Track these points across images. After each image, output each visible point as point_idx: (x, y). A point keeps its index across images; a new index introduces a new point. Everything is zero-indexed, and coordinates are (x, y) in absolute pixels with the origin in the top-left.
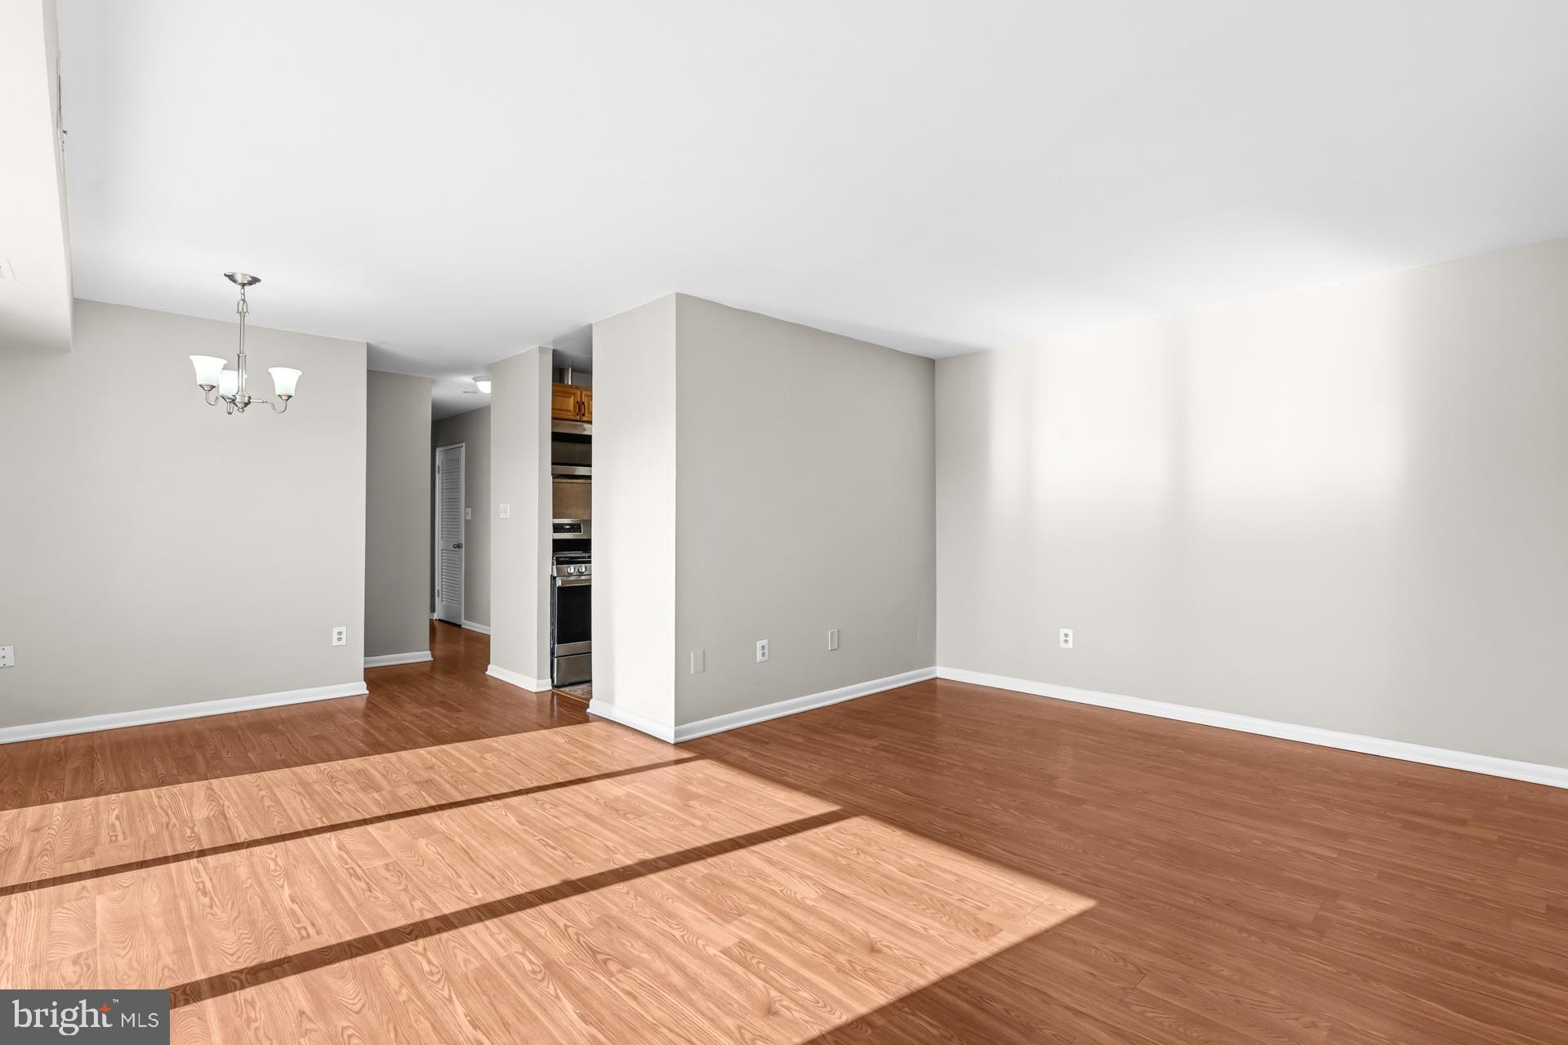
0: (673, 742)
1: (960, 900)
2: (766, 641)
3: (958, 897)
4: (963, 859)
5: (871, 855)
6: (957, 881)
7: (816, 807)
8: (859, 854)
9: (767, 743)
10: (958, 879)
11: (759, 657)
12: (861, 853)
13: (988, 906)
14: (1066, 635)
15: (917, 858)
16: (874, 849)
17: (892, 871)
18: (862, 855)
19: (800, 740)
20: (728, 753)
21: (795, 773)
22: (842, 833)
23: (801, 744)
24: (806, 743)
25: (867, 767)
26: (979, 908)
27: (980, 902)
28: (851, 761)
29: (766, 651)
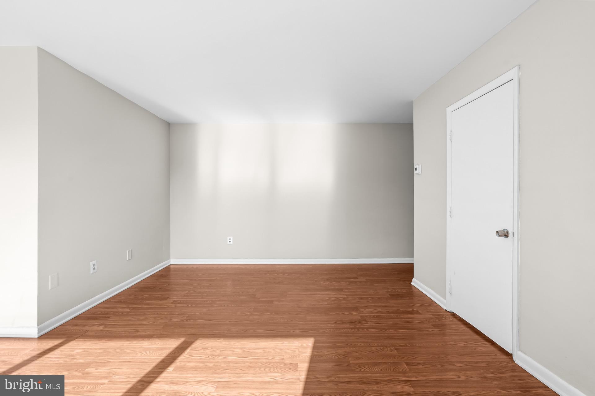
0: (37, 337)
1: (273, 359)
2: (96, 261)
3: (270, 358)
4: (258, 341)
5: (219, 355)
6: (263, 351)
7: (172, 344)
8: (213, 358)
9: (109, 317)
10: (263, 350)
11: (92, 271)
12: (215, 357)
13: (284, 356)
14: (230, 239)
15: (240, 348)
16: (218, 352)
17: (236, 359)
18: (216, 358)
19: (128, 310)
20: (87, 331)
21: (142, 329)
22: (196, 351)
23: (130, 312)
24: (133, 311)
25: (177, 313)
26: (282, 359)
27: (280, 356)
28: (166, 313)
29: (96, 267)
